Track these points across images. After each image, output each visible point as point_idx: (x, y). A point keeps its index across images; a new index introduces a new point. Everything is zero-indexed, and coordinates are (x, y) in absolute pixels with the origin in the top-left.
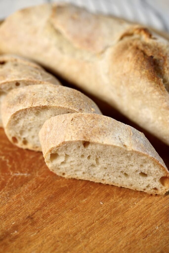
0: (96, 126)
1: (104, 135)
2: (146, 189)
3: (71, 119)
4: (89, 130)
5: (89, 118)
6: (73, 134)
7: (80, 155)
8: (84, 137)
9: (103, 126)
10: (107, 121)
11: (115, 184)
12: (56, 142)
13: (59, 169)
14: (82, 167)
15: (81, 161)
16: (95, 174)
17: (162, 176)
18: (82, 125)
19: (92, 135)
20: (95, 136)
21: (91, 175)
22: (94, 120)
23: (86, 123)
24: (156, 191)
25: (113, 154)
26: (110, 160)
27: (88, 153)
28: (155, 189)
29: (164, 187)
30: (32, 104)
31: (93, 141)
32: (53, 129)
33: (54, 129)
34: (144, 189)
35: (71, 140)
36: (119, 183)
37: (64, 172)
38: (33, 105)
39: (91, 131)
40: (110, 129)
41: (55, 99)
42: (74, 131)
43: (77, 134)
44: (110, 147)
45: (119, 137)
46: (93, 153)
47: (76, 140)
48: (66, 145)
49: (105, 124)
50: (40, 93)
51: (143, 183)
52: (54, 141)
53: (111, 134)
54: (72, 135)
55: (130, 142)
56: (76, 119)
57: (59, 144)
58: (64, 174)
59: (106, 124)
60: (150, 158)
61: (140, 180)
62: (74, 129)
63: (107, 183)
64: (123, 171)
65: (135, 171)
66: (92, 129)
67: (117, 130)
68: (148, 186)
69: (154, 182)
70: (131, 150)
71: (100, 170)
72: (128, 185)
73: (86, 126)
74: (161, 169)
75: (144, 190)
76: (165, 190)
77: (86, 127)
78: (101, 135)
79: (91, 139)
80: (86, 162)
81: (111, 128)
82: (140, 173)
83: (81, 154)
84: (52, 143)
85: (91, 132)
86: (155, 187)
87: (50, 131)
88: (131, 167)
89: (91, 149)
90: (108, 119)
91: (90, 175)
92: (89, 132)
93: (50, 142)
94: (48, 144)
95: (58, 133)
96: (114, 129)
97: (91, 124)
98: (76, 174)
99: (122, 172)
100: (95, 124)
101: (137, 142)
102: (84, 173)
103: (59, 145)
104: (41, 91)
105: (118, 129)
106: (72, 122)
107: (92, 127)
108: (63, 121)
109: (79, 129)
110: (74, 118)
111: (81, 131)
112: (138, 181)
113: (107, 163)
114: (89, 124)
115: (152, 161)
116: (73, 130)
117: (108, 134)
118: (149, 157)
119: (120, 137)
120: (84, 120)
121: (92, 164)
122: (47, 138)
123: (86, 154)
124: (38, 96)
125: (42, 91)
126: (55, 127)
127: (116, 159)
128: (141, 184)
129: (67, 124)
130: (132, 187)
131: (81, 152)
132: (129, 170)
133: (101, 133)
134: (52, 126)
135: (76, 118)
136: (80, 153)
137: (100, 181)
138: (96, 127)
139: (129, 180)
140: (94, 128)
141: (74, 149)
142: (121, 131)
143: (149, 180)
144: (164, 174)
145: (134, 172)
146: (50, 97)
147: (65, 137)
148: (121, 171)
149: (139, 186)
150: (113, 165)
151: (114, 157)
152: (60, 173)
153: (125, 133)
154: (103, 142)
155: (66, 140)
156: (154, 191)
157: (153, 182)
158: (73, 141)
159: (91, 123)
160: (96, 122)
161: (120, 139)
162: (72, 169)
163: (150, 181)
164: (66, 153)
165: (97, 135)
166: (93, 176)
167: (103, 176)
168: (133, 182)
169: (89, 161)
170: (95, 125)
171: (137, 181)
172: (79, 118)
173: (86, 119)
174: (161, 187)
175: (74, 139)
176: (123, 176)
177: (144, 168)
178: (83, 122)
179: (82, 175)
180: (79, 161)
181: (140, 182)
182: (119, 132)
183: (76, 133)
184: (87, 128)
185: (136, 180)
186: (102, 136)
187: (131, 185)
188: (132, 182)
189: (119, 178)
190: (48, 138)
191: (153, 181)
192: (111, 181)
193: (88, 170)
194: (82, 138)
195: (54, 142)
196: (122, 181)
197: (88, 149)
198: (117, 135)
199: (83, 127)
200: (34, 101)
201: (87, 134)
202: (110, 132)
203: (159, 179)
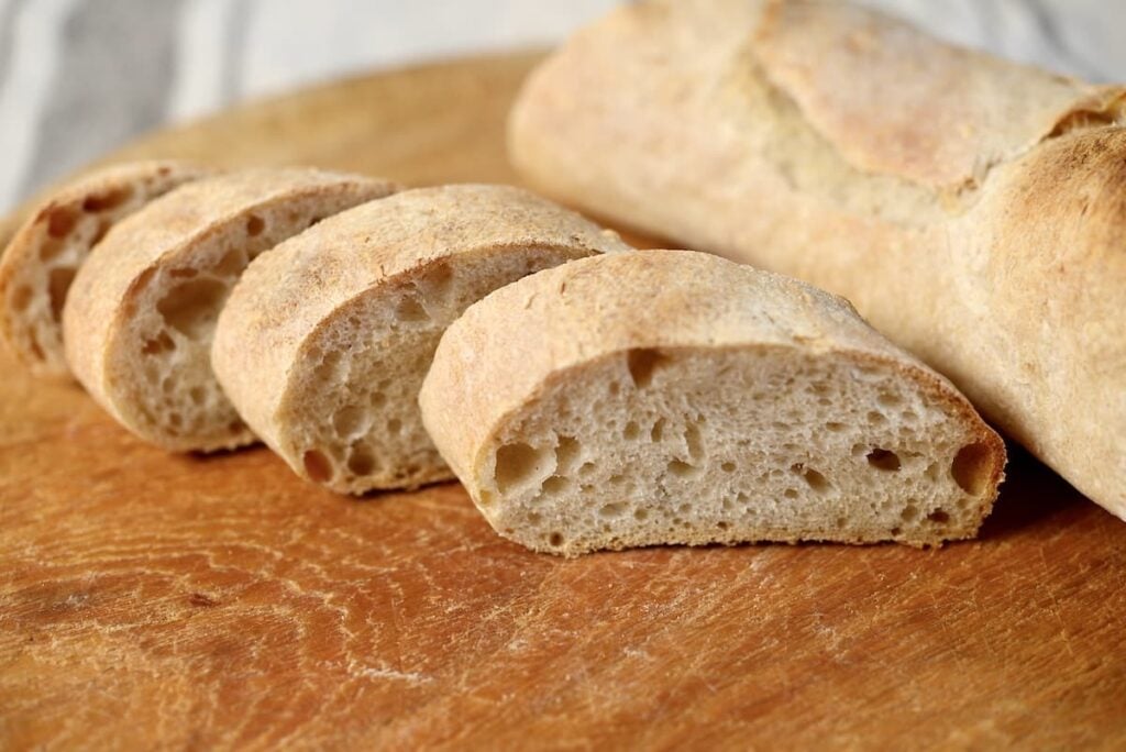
0: (666, 291)
1: (706, 315)
2: (901, 524)
3: (557, 285)
4: (646, 307)
5: (628, 266)
6: (583, 336)
7: (620, 428)
8: (634, 335)
9: (692, 285)
10: (702, 266)
11: (775, 534)
12: (517, 387)
13: (535, 518)
14: (631, 487)
15: (627, 457)
16: (686, 508)
17: (959, 448)
18: (611, 296)
19: (664, 320)
20: (675, 321)
21: (673, 513)
22: (652, 270)
23: (623, 286)
24: (944, 527)
25: (758, 387)
26: (744, 421)
27: (654, 410)
28: (939, 516)
29: (972, 498)
30: (382, 267)
31: (671, 343)
32: (491, 344)
33: (496, 343)
34: (892, 528)
35: (582, 359)
36: (791, 526)
37: (557, 529)
38: (389, 270)
39: (652, 308)
40: (721, 290)
41: (461, 229)
42: (585, 325)
43: (599, 331)
44: (743, 355)
45: (765, 313)
46: (671, 403)
47: (604, 352)
48: (562, 390)
49: (698, 277)
50: (388, 226)
51: (885, 498)
52: (507, 387)
53: (733, 306)
54: (581, 339)
55: (815, 325)
56: (580, 283)
57: (533, 390)
58: (557, 539)
59: (702, 278)
60: (904, 370)
61: (872, 491)
62: (583, 316)
63: (740, 538)
64: (801, 465)
65: (851, 447)
66: (655, 302)
67: (747, 291)
68: (908, 513)
69: (931, 486)
70: (826, 349)
71: (707, 481)
72: (826, 526)
73: (628, 296)
74: (955, 411)
75: (896, 531)
76: (976, 511)
77: (629, 301)
78: (696, 315)
79: (663, 334)
80: (647, 454)
81: (726, 289)
82: (869, 456)
83: (623, 420)
84: (498, 398)
85: (656, 310)
86: (939, 506)
87: (478, 357)
88: (833, 433)
89: (665, 384)
90: (702, 260)
91: (666, 515)
92: (646, 314)
93: (490, 397)
94: (480, 412)
95: (515, 353)
96: (736, 289)
97: (643, 285)
98: (608, 528)
99: (796, 468)
100: (661, 283)
101: (837, 323)
102: (640, 514)
103: (534, 393)
104: (387, 222)
105: (751, 290)
106: (565, 294)
107: (654, 296)
108: (526, 301)
109: (604, 312)
110: (569, 282)
111: (613, 316)
112: (867, 496)
113: (732, 440)
114: (638, 286)
115: (912, 383)
116: (581, 321)
117: (723, 307)
118: (901, 367)
119: (771, 314)
120: (611, 278)
121: (671, 459)
122: (469, 389)
123: (645, 416)
124: (390, 239)
125: (391, 220)
126: (495, 336)
127: (768, 412)
128: (879, 504)
129: (547, 307)
130: (846, 531)
131: (623, 411)
132: (828, 448)
133: (694, 309)
134: (481, 335)
135: (575, 277)
136: (622, 417)
137: (710, 532)
138: (669, 290)
139: (829, 502)
140: (659, 296)
141: (595, 400)
142: (767, 296)
143: (909, 482)
144: (967, 433)
145: (847, 457)
146: (440, 226)
147: (552, 353)
148: (793, 467)
149: (871, 517)
150: (759, 442)
151: (762, 403)
152: (542, 536)
153: (780, 299)
154: (711, 341)
155: (562, 364)
156: (936, 526)
157: (925, 488)
158: (592, 361)
159: (645, 283)
160: (661, 274)
161: (772, 320)
162: (590, 504)
163: (915, 485)
164: (563, 433)
165: (681, 318)
166: (679, 516)
167: (721, 505)
168: (847, 507)
169: (660, 445)
170: (663, 287)
171: (861, 498)
172: (589, 275)
173: (621, 274)
174: (962, 503)
175: (592, 353)
176: (802, 485)
177: (885, 428)
178: (610, 284)
179: (636, 522)
180: (617, 457)
181: (873, 499)
182: (761, 299)
183: (595, 330)
184: (634, 303)
185: (857, 493)
186: (701, 318)
187: (841, 522)
188: (841, 506)
189: (788, 501)
190: (473, 386)
191: (924, 481)
192: (758, 523)
193: (657, 493)
194: (626, 338)
195: (507, 392)
196: (800, 512)
197: (650, 389)
198: (756, 310)
199: (615, 300)
200: (384, 257)
201: (640, 323)
202: (725, 302)
203: (951, 461)
